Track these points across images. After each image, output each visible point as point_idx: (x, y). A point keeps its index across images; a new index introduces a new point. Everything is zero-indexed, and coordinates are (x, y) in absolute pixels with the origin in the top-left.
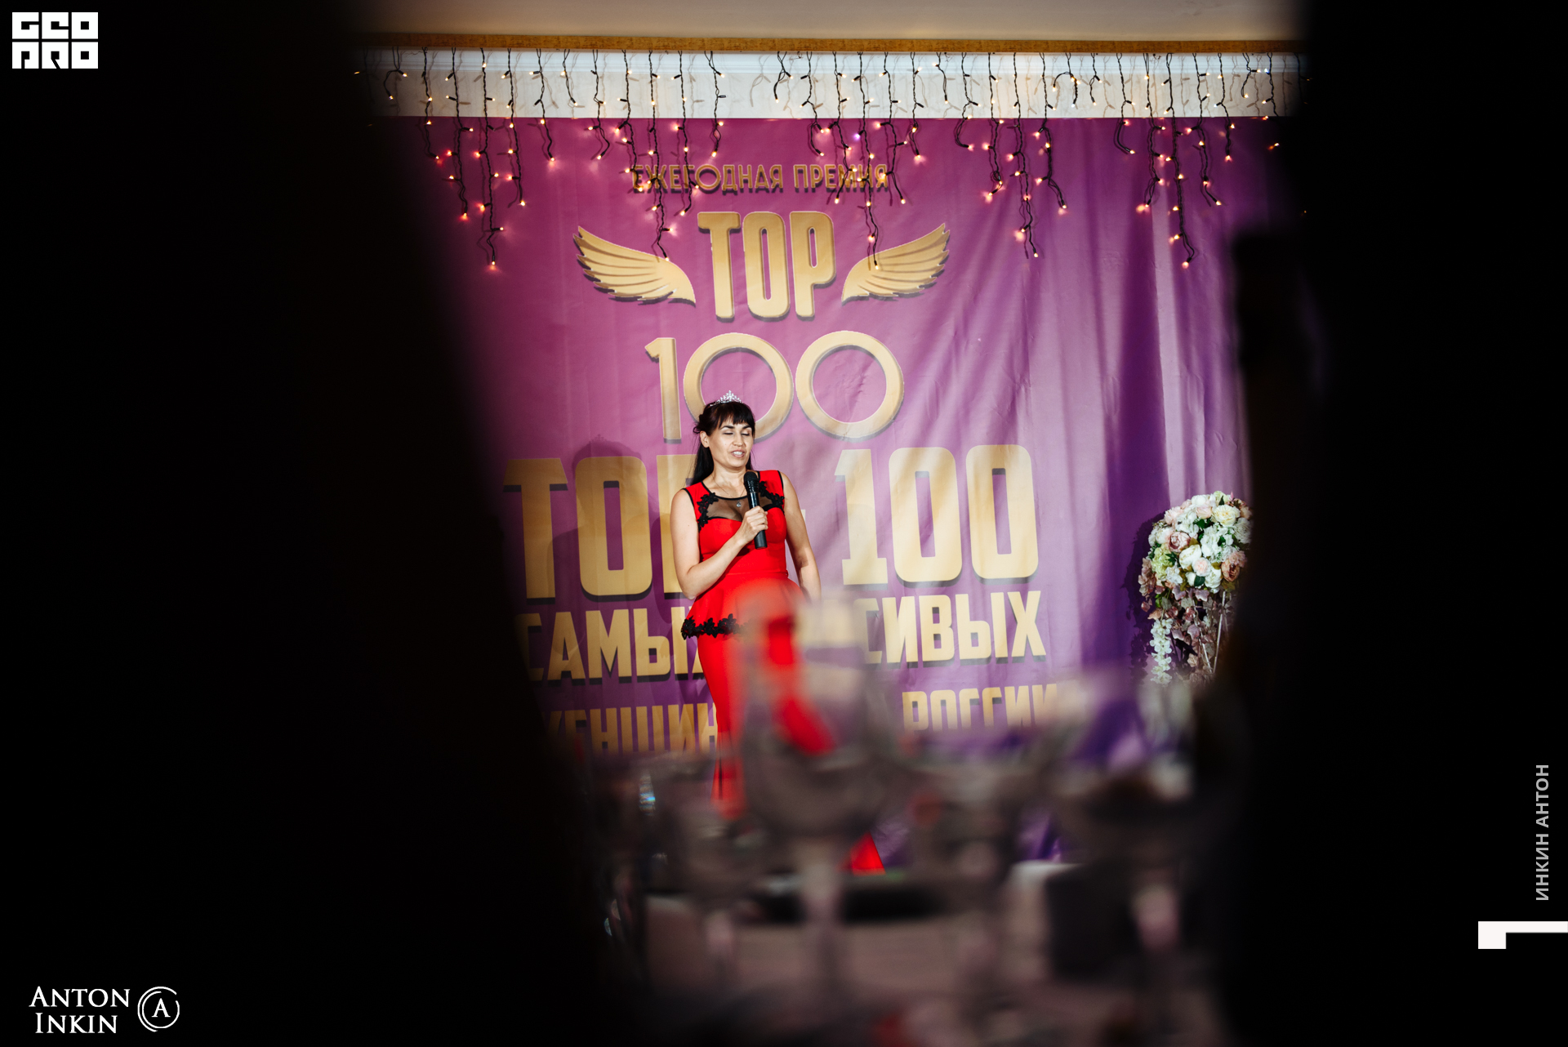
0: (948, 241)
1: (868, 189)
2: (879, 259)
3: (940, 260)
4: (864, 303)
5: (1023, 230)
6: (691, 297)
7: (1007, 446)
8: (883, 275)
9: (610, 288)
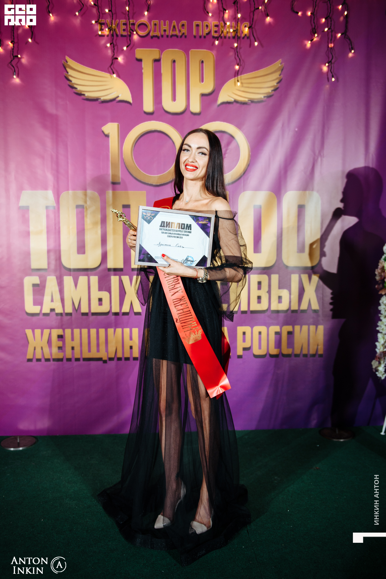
0: (282, 70)
1: (236, 37)
2: (241, 79)
3: (277, 81)
4: (231, 105)
5: (327, 65)
6: (130, 99)
7: (307, 192)
8: (243, 89)
9: (83, 93)
